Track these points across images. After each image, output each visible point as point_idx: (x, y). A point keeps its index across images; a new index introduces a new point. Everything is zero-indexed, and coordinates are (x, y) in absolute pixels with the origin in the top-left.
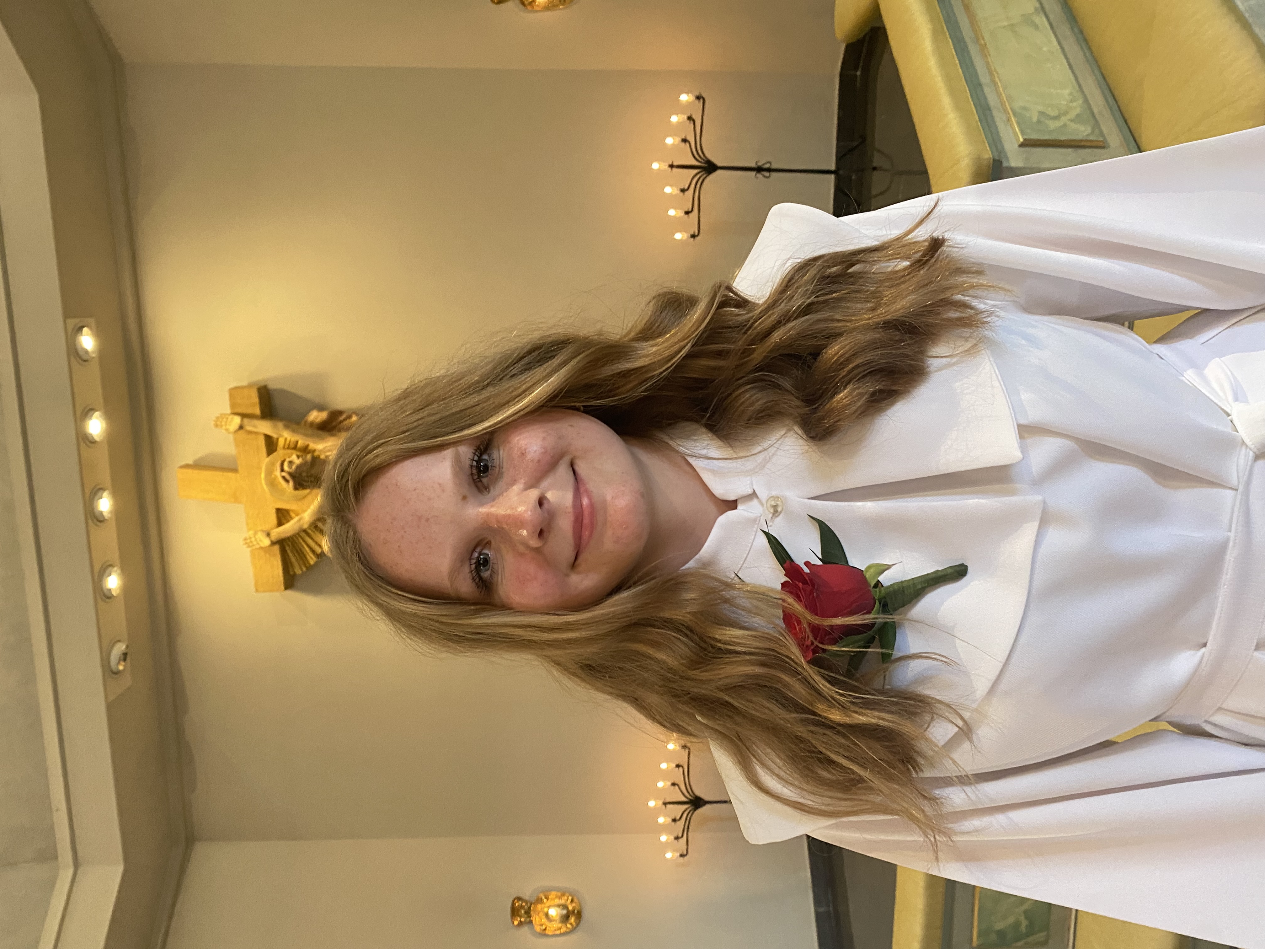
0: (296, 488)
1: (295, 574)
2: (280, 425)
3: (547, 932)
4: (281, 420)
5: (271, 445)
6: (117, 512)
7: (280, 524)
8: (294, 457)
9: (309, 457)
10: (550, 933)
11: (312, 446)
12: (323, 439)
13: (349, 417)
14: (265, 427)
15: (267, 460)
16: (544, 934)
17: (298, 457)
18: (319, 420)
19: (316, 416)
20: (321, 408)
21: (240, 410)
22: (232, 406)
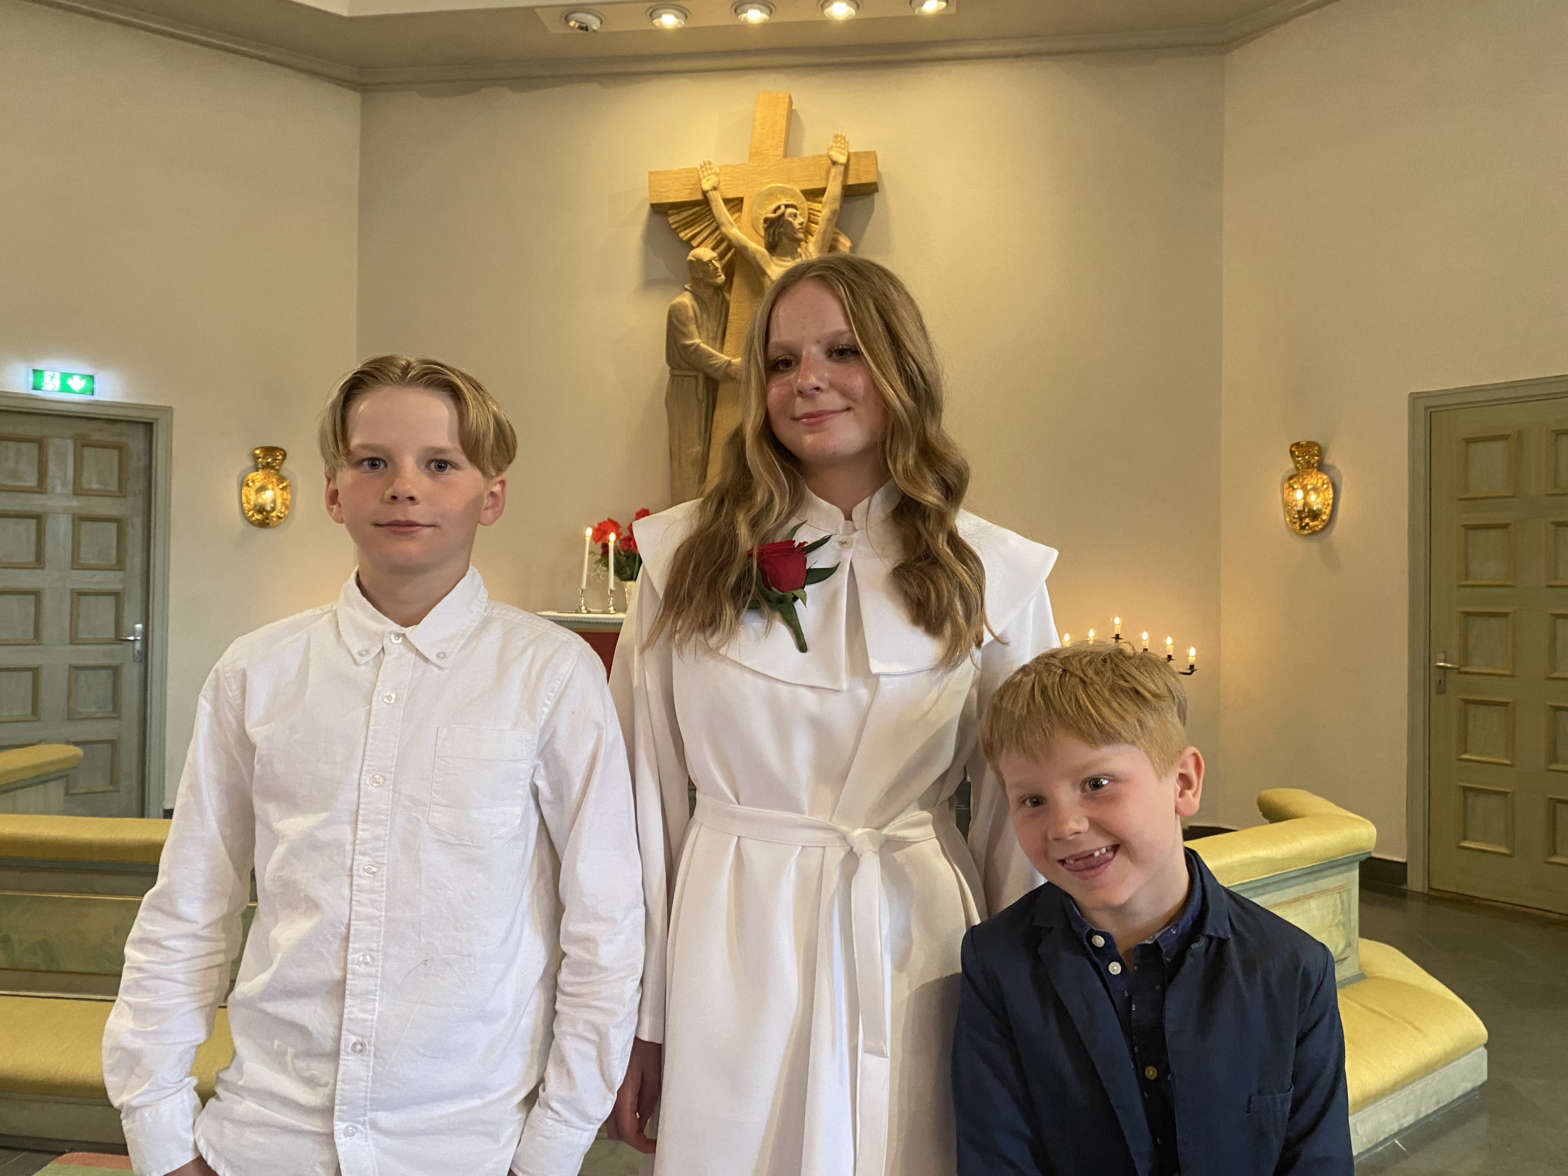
1: (669, 216)
2: (837, 205)
3: (245, 488)
4: (841, 207)
5: (814, 195)
6: (745, 27)
8: (801, 220)
9: (801, 236)
10: (243, 491)
11: (812, 239)
12: (820, 250)
14: (834, 189)
15: (797, 189)
16: (243, 483)
17: (801, 224)
19: (845, 243)
20: (852, 250)
21: (851, 163)
22: (856, 154)
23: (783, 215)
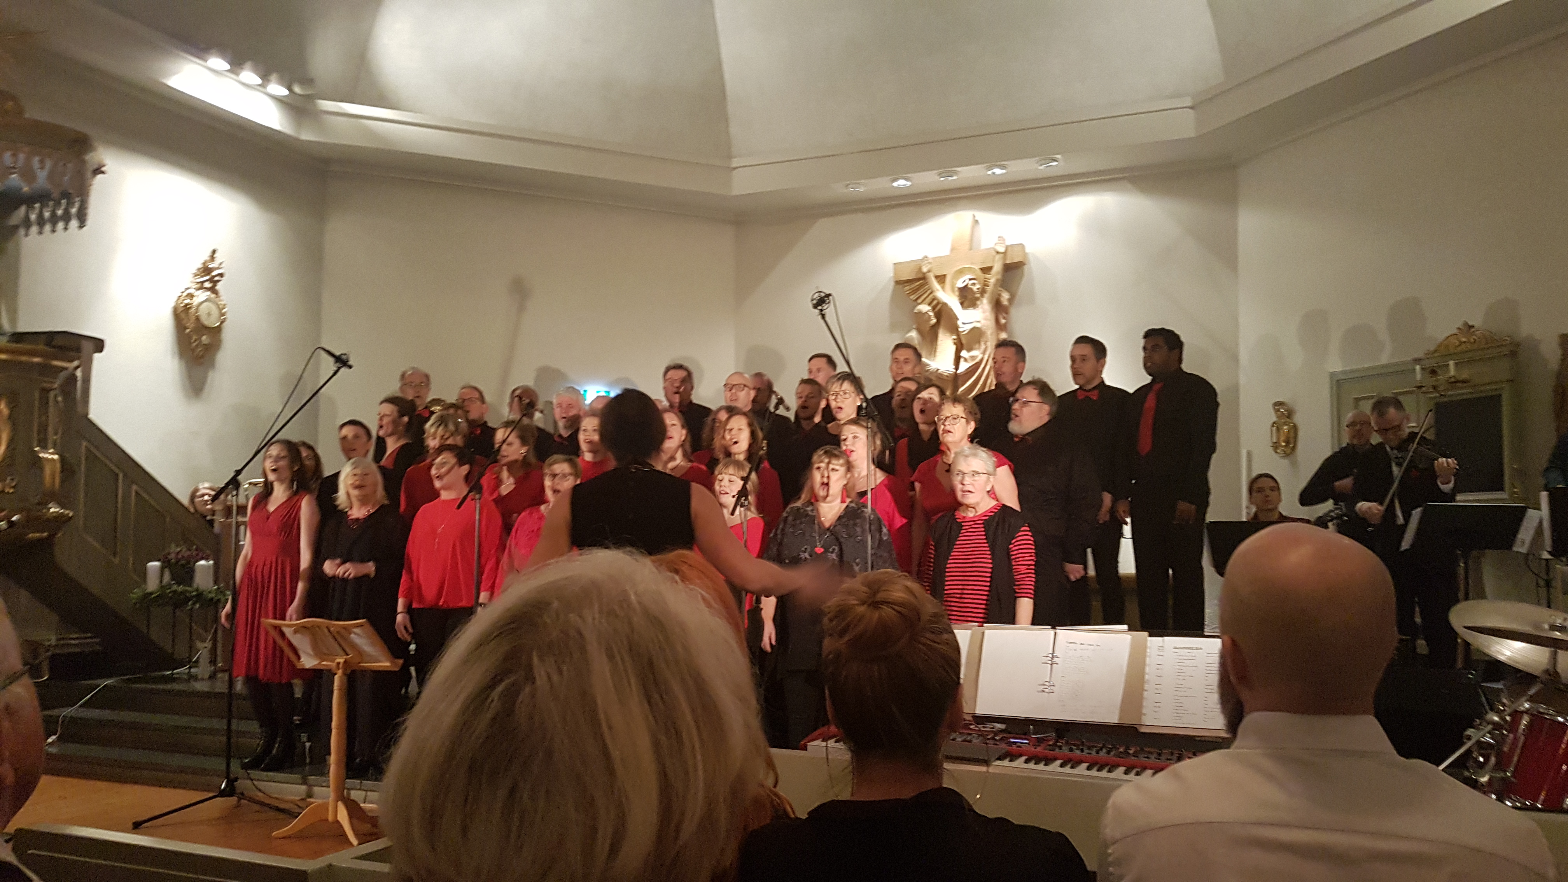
0: (959, 288)
1: (904, 286)
2: (999, 277)
4: (1003, 276)
5: (986, 270)
7: (936, 277)
8: (978, 286)
9: (978, 295)
11: (986, 295)
12: (990, 302)
13: (1004, 318)
14: (997, 267)
15: (977, 267)
17: (978, 289)
18: (1002, 299)
19: (1005, 297)
20: (1011, 300)
21: (1009, 250)
22: (1012, 246)
23: (967, 285)
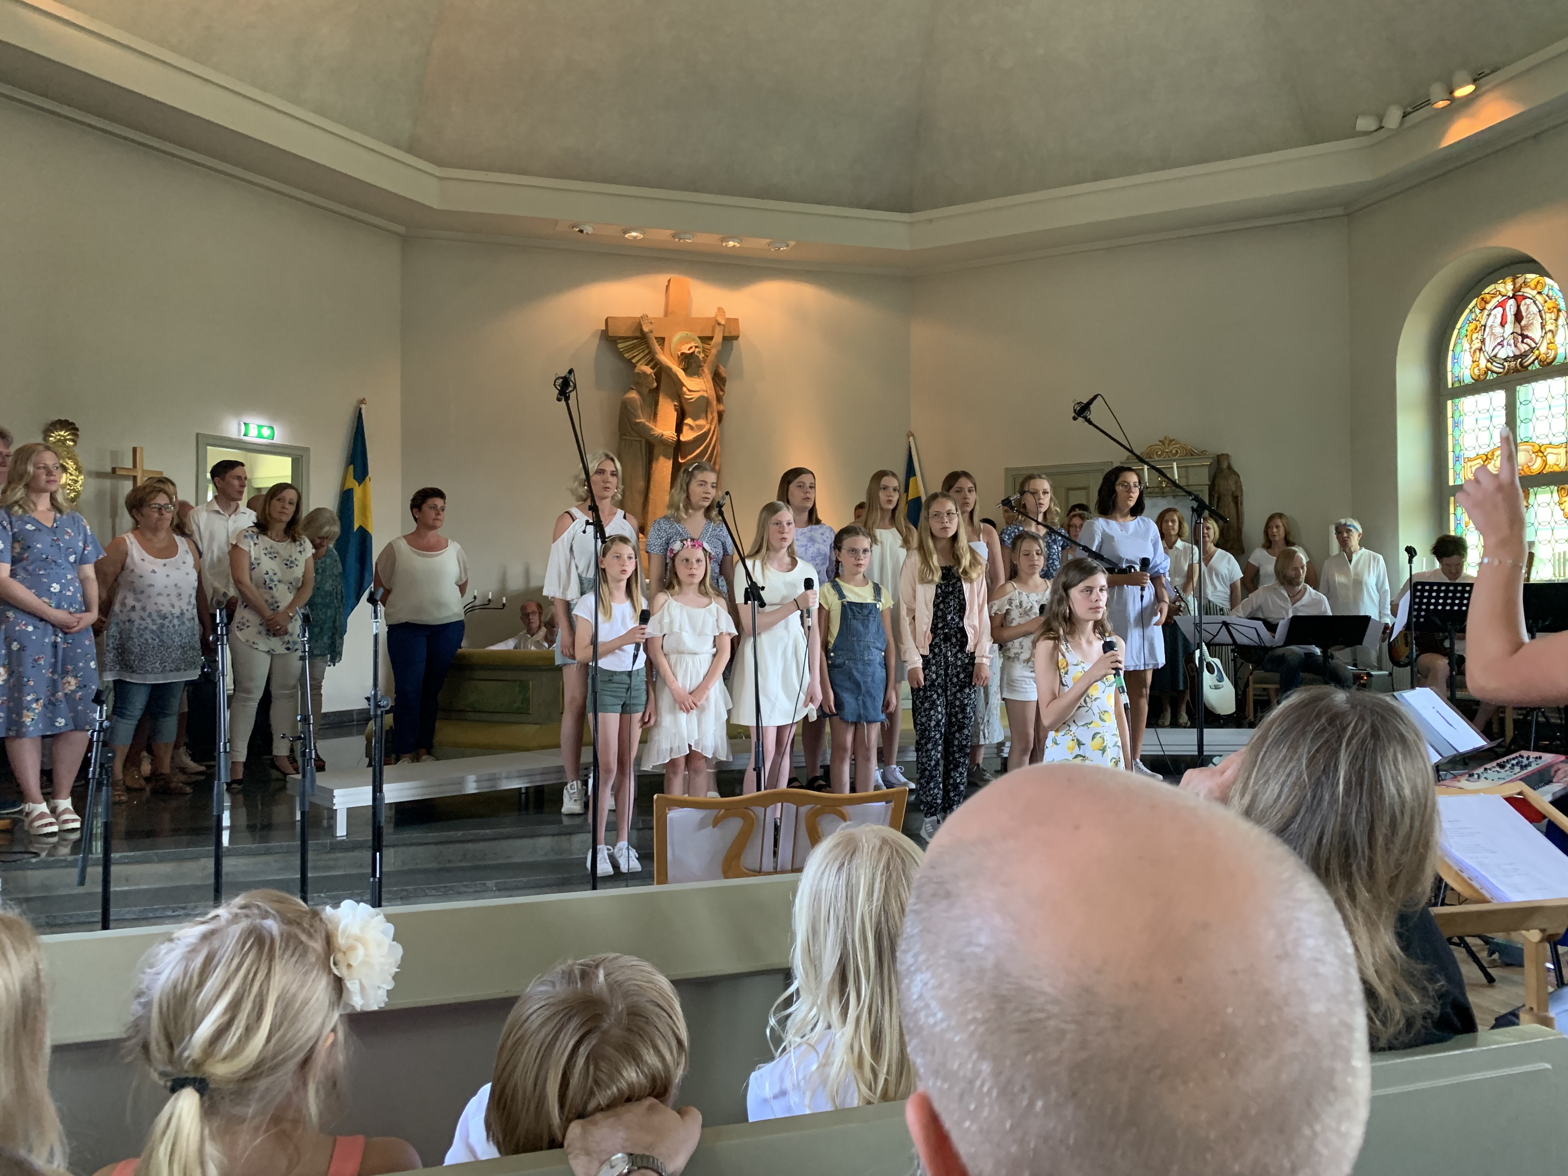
0: (682, 354)
1: (618, 343)
2: (719, 346)
4: (722, 348)
5: (708, 340)
7: (656, 338)
11: (708, 365)
12: (711, 373)
13: (722, 390)
14: (717, 338)
15: (699, 335)
18: (720, 370)
19: (722, 368)
21: (726, 321)
22: (729, 319)
23: (691, 352)
